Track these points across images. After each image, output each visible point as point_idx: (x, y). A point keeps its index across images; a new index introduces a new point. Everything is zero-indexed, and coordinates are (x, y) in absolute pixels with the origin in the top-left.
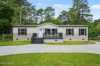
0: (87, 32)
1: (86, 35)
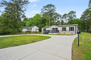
0: (75, 29)
1: (74, 31)
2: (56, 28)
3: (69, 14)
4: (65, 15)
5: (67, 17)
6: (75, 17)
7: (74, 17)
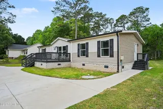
2: (64, 47)
3: (132, 14)
4: (123, 18)
5: (127, 22)
6: (148, 23)
7: (145, 23)
